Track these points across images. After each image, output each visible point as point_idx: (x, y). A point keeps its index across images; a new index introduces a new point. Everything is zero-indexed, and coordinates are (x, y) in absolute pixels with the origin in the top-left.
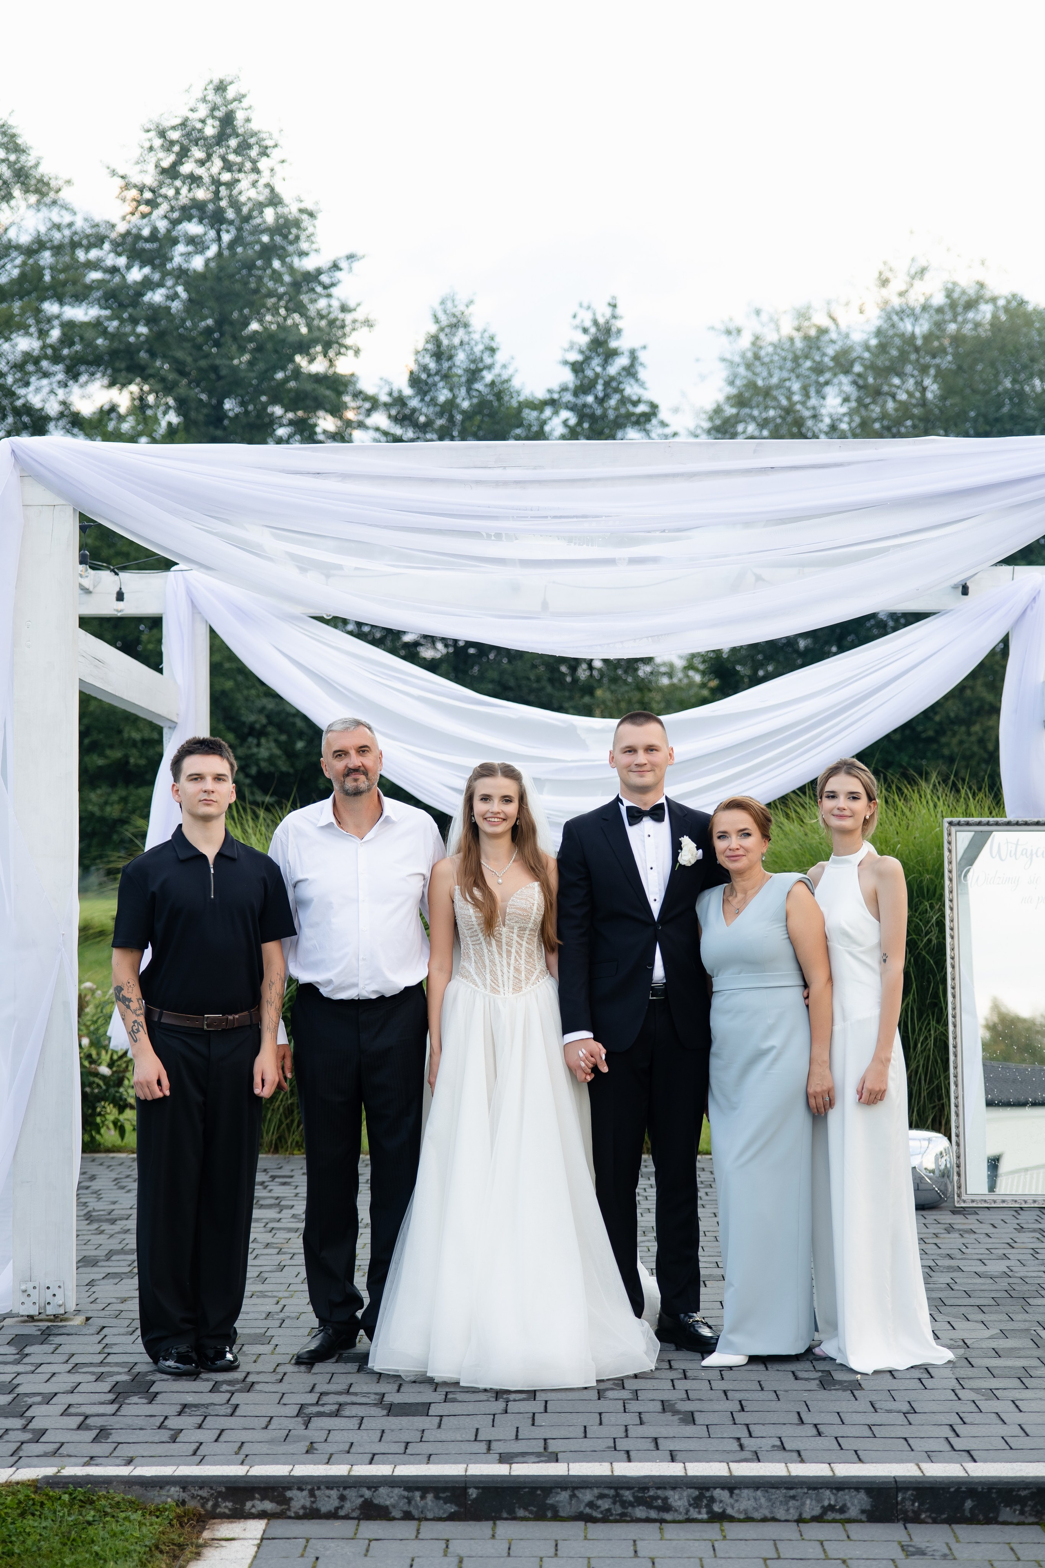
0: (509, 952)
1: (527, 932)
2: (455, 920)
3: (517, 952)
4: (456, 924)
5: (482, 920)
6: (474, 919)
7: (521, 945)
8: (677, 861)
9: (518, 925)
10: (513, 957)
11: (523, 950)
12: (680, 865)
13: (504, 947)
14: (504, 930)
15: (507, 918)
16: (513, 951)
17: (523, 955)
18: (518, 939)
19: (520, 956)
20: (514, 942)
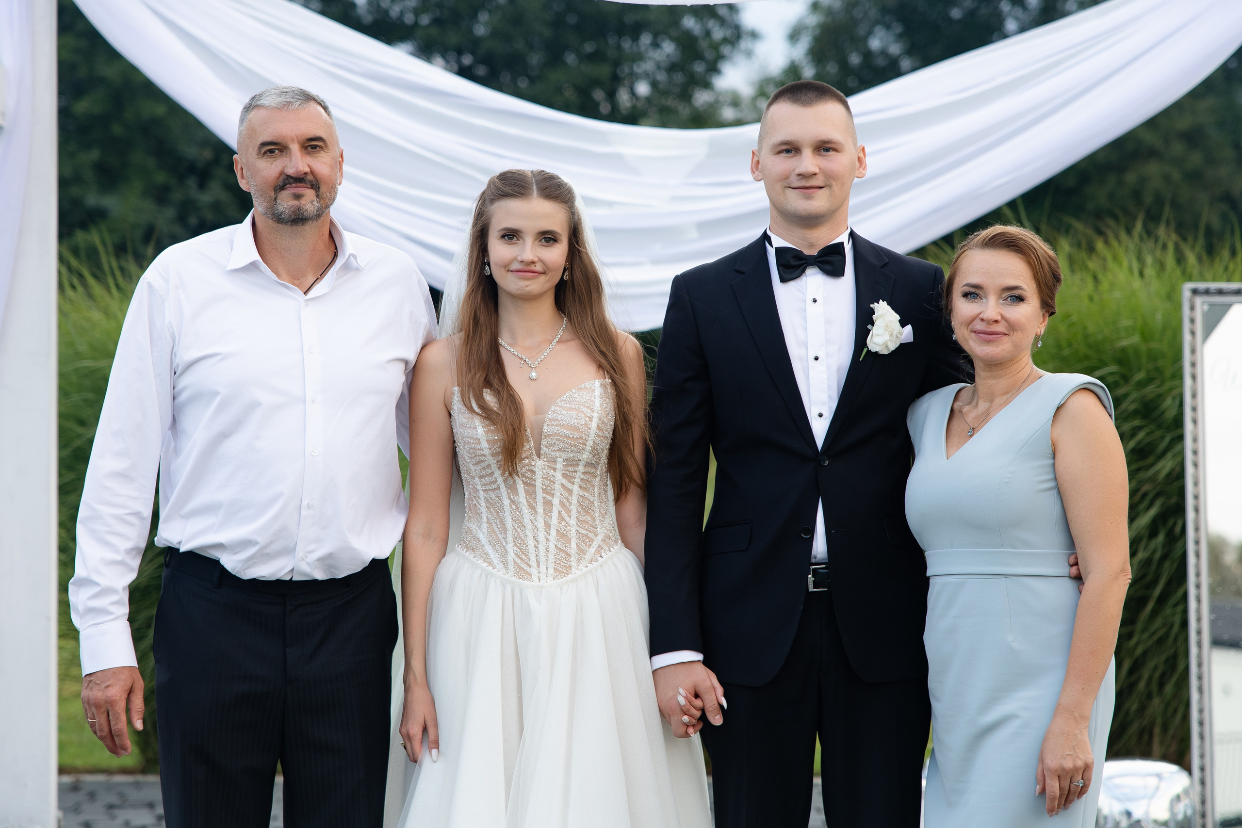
0: (548, 504)
1: (581, 468)
2: (454, 448)
3: (562, 504)
4: (454, 455)
5: (497, 448)
6: (485, 445)
7: (570, 492)
8: (865, 344)
9: (564, 455)
10: (555, 514)
11: (574, 500)
12: (869, 352)
13: (540, 495)
14: (539, 464)
15: (544, 442)
16: (556, 501)
17: (574, 509)
18: (564, 481)
19: (569, 512)
20: (557, 486)
